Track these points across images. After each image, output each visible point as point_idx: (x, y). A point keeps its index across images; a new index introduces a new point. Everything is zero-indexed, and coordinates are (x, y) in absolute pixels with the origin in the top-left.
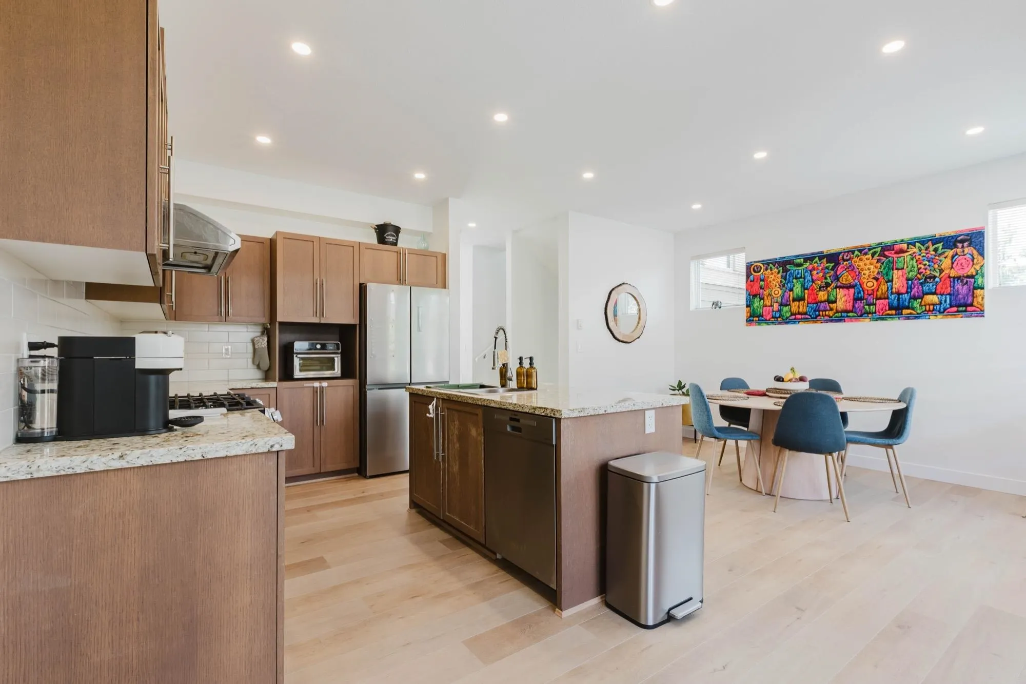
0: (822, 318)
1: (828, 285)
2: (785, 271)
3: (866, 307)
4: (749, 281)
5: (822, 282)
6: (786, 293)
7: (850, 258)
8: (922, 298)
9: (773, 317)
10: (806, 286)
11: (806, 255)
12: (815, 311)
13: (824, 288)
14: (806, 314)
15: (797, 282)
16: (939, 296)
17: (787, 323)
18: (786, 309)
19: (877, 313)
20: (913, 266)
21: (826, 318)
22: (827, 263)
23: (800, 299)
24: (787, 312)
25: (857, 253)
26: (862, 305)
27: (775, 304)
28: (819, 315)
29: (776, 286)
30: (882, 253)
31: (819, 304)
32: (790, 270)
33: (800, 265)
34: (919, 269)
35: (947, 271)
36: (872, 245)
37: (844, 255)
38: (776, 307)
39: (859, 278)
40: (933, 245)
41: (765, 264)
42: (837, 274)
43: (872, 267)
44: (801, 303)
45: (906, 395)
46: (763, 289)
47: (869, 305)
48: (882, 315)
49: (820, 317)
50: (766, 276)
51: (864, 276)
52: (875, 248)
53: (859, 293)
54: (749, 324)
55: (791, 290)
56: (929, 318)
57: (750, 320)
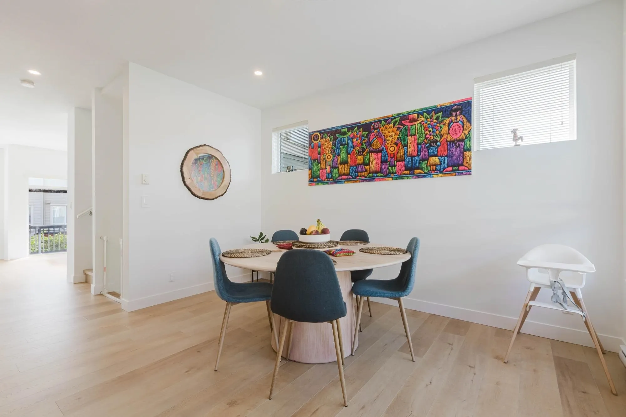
0: (360, 178)
1: (364, 150)
2: (335, 139)
3: (389, 168)
4: (311, 147)
5: (360, 148)
6: (336, 158)
7: (379, 127)
8: (428, 160)
9: (327, 178)
10: (349, 152)
11: (349, 125)
12: (355, 172)
13: (361, 153)
14: (348, 175)
15: (343, 148)
16: (440, 158)
17: (336, 183)
18: (335, 171)
19: (397, 173)
20: (422, 133)
21: (363, 178)
22: (363, 132)
23: (345, 163)
24: (336, 173)
25: (383, 122)
26: (387, 166)
27: (328, 167)
28: (358, 176)
29: (328, 152)
30: (400, 121)
31: (358, 166)
32: (338, 138)
33: (345, 134)
34: (426, 135)
35: (445, 137)
36: (394, 115)
37: (374, 124)
38: (328, 168)
39: (385, 144)
40: (435, 114)
41: (322, 133)
42: (370, 141)
43: (394, 134)
44: (346, 165)
45: (412, 247)
46: (320, 154)
47: (392, 166)
48: (400, 175)
49: (358, 177)
50: (322, 143)
51: (388, 142)
52: (395, 118)
53: (385, 156)
54: (311, 184)
55: (339, 155)
56: (433, 177)
57: (311, 181)
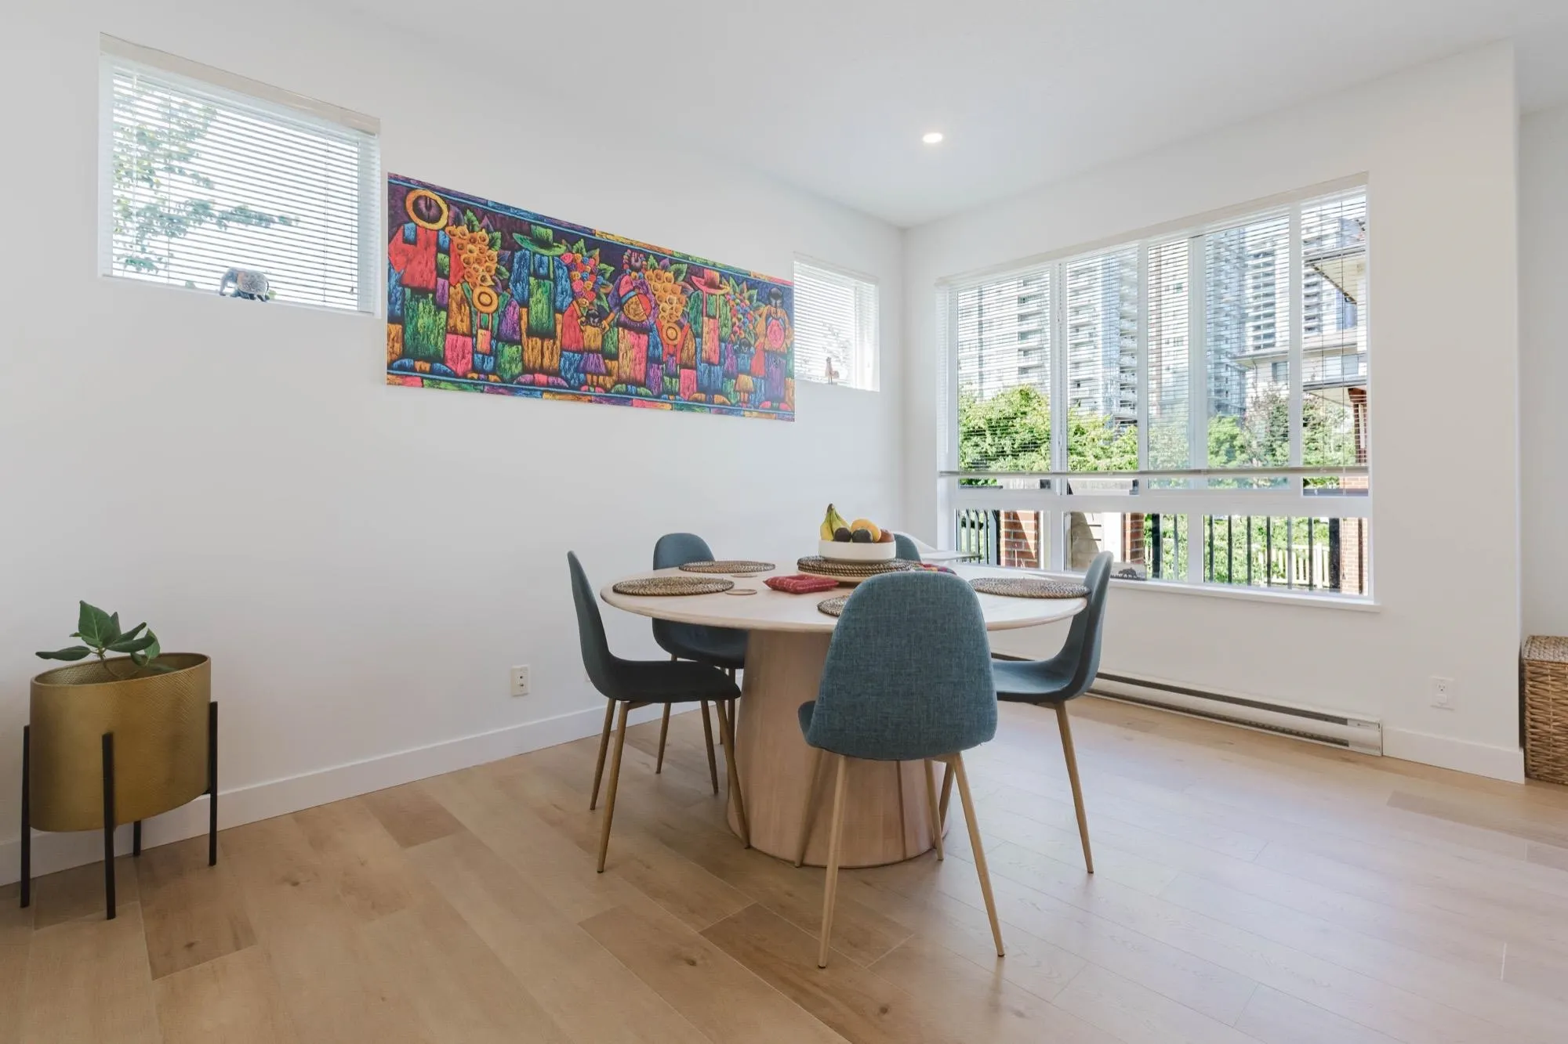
0: (592, 389)
1: (601, 314)
2: (510, 246)
3: (665, 378)
4: (399, 235)
5: (591, 303)
6: (511, 308)
7: (641, 267)
8: (736, 378)
9: (474, 369)
10: (558, 304)
11: (560, 224)
12: (577, 370)
13: (596, 320)
14: (556, 373)
15: (539, 286)
16: (754, 379)
17: (512, 392)
18: (510, 351)
19: (682, 395)
20: (726, 319)
21: (600, 392)
22: (601, 262)
23: (545, 334)
24: (512, 360)
25: (652, 260)
26: (660, 373)
27: (480, 331)
28: (586, 383)
29: (483, 279)
30: (688, 275)
31: (585, 354)
32: (521, 248)
33: (544, 244)
34: (734, 325)
35: (761, 340)
36: (675, 254)
37: (631, 254)
38: (483, 339)
39: (656, 316)
40: (748, 290)
41: (455, 204)
42: (619, 295)
43: (675, 299)
44: (548, 343)
46: (447, 277)
47: (672, 376)
48: (688, 401)
49: (587, 387)
50: (456, 240)
51: (663, 314)
52: (678, 262)
53: (656, 347)
54: (399, 380)
55: (525, 304)
56: (744, 416)
57: (402, 368)
